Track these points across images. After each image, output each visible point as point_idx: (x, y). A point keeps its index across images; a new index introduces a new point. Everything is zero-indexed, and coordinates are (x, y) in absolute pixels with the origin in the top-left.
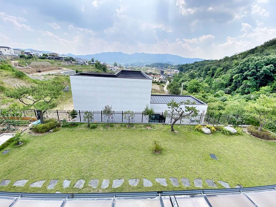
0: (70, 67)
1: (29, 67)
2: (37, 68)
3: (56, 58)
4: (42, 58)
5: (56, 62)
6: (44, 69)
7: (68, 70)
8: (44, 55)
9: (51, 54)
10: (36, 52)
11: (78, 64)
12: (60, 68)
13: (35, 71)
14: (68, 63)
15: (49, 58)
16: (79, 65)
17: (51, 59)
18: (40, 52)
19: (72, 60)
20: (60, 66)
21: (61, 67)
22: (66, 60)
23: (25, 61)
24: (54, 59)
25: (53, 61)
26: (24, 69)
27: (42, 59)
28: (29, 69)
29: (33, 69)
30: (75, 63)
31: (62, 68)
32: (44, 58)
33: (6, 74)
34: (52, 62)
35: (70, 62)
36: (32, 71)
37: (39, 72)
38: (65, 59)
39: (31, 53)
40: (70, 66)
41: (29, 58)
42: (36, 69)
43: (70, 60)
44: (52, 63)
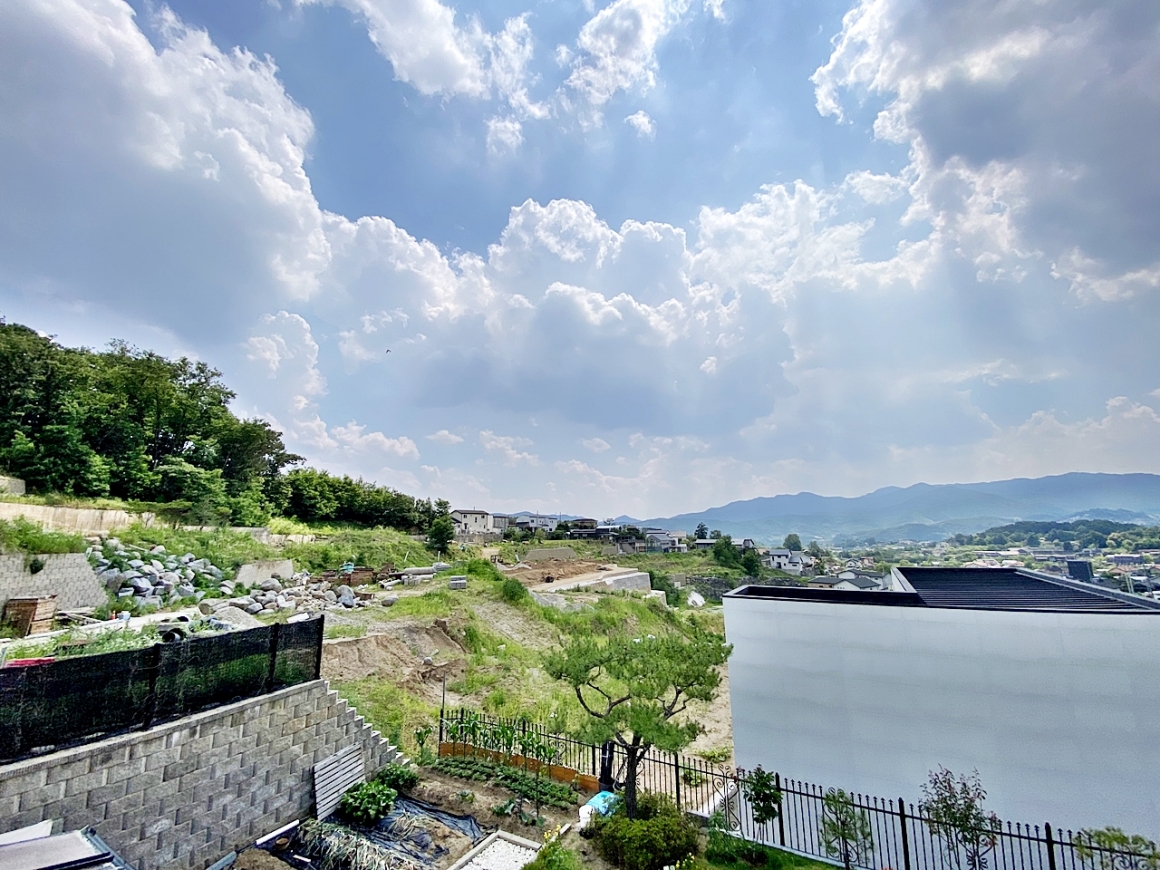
0: (629, 561)
1: (525, 566)
2: (544, 567)
3: (590, 535)
4: (554, 537)
5: (588, 546)
6: (561, 572)
7: (626, 573)
8: (560, 526)
9: (576, 523)
10: (542, 520)
11: (652, 549)
12: (603, 567)
13: (539, 578)
14: (621, 548)
15: (572, 537)
16: (656, 554)
17: (575, 538)
18: (551, 518)
19: (634, 538)
20: (601, 558)
21: (605, 564)
22: (617, 539)
23: (515, 547)
24: (585, 538)
25: (580, 543)
26: (513, 572)
27: (553, 539)
28: (525, 572)
29: (534, 571)
30: (645, 548)
31: (607, 566)
32: (558, 537)
33: (481, 589)
34: (580, 546)
35: (630, 544)
36: (530, 577)
37: (549, 580)
38: (613, 536)
39: (531, 525)
40: (630, 559)
41: (524, 538)
42: (542, 570)
43: (630, 538)
44: (578, 549)
